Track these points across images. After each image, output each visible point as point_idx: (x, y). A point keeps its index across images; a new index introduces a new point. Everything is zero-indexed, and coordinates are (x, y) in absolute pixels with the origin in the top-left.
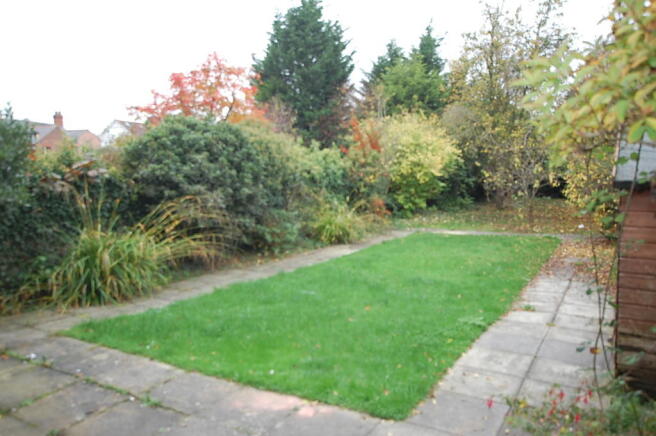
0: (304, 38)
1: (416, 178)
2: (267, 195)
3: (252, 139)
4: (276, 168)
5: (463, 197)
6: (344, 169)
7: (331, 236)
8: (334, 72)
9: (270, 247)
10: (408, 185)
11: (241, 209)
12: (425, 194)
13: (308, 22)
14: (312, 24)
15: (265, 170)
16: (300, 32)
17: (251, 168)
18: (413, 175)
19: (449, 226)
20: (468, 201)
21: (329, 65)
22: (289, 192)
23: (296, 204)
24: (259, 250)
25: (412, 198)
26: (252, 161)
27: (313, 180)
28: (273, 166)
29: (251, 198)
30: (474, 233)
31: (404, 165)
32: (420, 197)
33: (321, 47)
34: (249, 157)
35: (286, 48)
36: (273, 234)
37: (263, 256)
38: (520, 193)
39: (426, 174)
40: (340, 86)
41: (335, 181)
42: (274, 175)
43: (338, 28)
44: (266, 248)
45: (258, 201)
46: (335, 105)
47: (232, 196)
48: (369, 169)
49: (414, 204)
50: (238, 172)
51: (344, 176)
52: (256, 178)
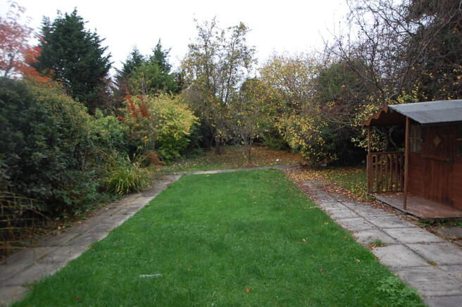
0: (70, 41)
1: (173, 137)
2: (64, 157)
3: (42, 98)
4: (72, 129)
5: (197, 148)
6: (124, 132)
7: (125, 188)
8: (97, 67)
9: (70, 209)
10: (168, 143)
11: (32, 177)
12: (179, 148)
13: (73, 30)
14: (76, 32)
15: (60, 131)
16: (67, 36)
17: (44, 130)
18: (171, 135)
19: (201, 168)
20: (200, 150)
21: (92, 63)
22: (81, 153)
23: (89, 164)
24: (56, 214)
25: (171, 151)
26: (43, 121)
27: (101, 142)
28: (69, 128)
29: (46, 163)
30: (220, 171)
31: (164, 128)
32: (175, 150)
33: (86, 50)
34: (39, 116)
35: (56, 48)
36: (71, 195)
37: (62, 220)
38: (243, 143)
39: (179, 134)
40: (102, 77)
41: (119, 142)
42: (70, 137)
43: (96, 38)
44: (65, 211)
45: (55, 166)
46: (99, 90)
47: (20, 163)
48: (142, 131)
49: (172, 155)
50: (26, 134)
51: (125, 138)
52: (50, 141)
